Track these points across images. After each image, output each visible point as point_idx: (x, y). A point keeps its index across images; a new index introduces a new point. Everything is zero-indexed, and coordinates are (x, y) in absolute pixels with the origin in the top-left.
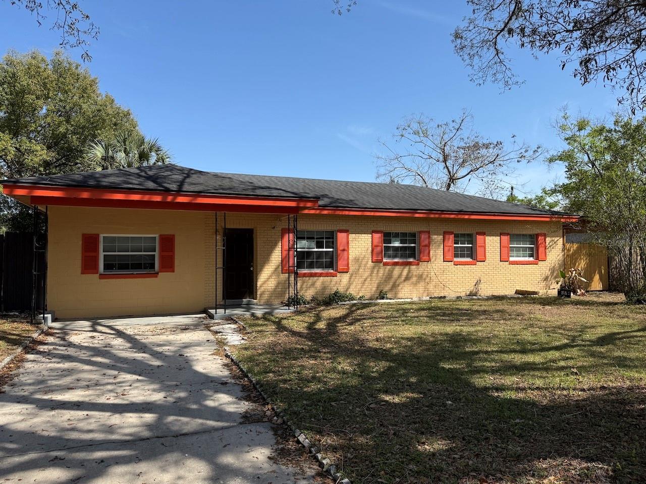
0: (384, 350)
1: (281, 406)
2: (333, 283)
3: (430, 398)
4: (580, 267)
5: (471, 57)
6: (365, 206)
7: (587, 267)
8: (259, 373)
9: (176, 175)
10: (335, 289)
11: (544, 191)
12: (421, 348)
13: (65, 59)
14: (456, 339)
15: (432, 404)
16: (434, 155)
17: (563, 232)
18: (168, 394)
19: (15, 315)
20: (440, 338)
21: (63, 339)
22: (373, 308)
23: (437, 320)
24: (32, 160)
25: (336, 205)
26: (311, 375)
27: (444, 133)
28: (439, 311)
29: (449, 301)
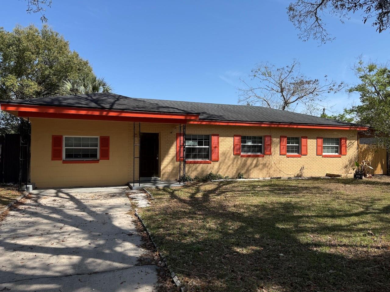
0: (239, 214)
1: (165, 253)
2: (209, 168)
3: (268, 251)
4: (368, 159)
5: (300, 22)
6: (229, 119)
7: (373, 159)
8: (154, 228)
9: (110, 99)
10: (210, 172)
11: (346, 111)
12: (264, 213)
13: (49, 30)
14: (287, 207)
15: (269, 255)
16: (275, 88)
17: (358, 137)
18: (92, 241)
19: (10, 185)
20: (276, 205)
21: (36, 201)
22: (233, 184)
23: (275, 193)
24: (28, 91)
25: (211, 118)
26: (188, 230)
27: (281, 74)
28: (276, 187)
29: (283, 180)
